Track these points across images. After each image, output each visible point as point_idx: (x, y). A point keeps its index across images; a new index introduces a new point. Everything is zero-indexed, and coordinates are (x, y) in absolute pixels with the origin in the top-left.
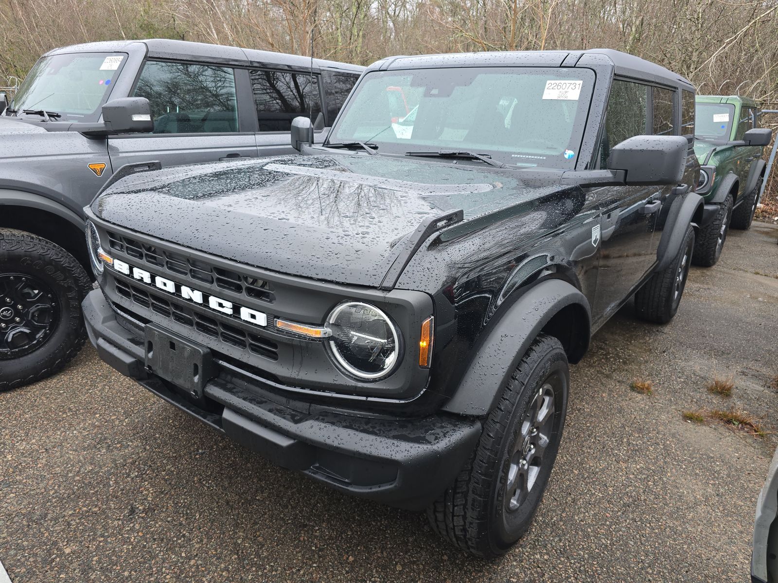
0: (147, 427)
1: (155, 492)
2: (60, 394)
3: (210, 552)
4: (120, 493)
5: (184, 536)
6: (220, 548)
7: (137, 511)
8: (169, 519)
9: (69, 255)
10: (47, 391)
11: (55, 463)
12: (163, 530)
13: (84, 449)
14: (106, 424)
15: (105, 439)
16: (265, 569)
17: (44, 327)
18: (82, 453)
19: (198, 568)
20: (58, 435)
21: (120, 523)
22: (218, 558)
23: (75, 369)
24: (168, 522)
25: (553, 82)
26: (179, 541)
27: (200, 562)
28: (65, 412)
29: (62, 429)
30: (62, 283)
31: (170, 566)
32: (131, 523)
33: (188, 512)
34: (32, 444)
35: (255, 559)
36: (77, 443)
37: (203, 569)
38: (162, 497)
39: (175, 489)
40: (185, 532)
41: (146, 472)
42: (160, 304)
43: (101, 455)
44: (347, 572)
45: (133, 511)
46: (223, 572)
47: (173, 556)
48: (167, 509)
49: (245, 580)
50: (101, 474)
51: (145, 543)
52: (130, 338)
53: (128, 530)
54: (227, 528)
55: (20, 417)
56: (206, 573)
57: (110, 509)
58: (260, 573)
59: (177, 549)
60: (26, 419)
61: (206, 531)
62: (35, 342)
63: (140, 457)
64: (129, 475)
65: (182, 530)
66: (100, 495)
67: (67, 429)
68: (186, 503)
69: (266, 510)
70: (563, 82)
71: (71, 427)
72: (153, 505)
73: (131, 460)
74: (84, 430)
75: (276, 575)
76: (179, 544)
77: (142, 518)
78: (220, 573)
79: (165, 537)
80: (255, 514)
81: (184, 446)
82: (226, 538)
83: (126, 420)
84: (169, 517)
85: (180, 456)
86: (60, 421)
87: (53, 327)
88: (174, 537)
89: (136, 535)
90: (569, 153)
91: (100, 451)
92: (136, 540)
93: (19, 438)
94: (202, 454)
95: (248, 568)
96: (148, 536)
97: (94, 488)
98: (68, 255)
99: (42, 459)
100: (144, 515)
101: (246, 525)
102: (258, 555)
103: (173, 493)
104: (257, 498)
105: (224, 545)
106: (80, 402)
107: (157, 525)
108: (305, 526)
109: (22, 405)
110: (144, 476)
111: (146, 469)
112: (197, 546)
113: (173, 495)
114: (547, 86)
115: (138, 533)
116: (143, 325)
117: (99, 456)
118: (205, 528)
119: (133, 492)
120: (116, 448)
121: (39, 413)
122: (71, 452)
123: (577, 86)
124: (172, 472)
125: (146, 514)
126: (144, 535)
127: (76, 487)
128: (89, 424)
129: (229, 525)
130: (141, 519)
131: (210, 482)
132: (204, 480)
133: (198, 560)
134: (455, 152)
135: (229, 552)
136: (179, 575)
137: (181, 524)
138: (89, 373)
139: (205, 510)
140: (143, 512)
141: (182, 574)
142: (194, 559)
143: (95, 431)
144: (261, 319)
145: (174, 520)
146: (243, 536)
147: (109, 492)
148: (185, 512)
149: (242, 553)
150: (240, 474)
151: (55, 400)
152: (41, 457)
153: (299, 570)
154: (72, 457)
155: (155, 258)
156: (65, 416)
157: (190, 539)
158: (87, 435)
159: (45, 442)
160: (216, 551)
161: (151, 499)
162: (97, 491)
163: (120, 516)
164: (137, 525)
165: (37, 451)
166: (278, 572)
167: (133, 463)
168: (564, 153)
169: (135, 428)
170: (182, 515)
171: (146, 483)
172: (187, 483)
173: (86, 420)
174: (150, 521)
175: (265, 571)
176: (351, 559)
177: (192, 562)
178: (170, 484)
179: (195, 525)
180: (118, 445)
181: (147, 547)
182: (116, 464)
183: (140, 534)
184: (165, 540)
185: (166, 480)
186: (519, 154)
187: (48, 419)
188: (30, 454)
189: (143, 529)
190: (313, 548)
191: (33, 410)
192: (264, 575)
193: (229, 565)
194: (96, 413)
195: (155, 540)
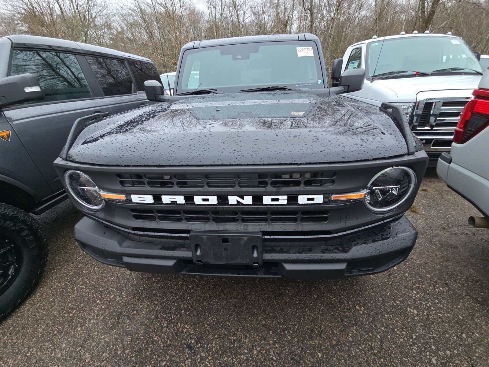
0: (141, 290)
1: (191, 326)
2: (52, 302)
3: (257, 339)
4: (169, 341)
5: (234, 340)
6: (259, 333)
7: (192, 345)
8: (216, 336)
9: (10, 206)
10: (39, 305)
11: (98, 351)
12: (220, 346)
13: (111, 328)
14: (111, 303)
15: (121, 313)
16: (290, 328)
17: (13, 264)
18: (113, 332)
19: (262, 353)
20: (79, 331)
21: (190, 360)
22: (265, 339)
23: (47, 279)
24: (217, 338)
25: (299, 48)
26: (236, 345)
27: (258, 349)
28: (69, 313)
29: (79, 325)
30: (13, 228)
31: (247, 363)
32: (197, 355)
33: (221, 325)
34: (65, 348)
35: (281, 326)
36: (101, 328)
37: (264, 351)
38: (199, 326)
39: (200, 317)
40: (233, 338)
41: (171, 318)
42: (196, 216)
43: (129, 325)
44: (321, 304)
45: (190, 347)
46: (275, 345)
47: (242, 357)
48: (209, 331)
49: (289, 341)
50: (141, 337)
51: (219, 362)
52: (160, 247)
53: (200, 361)
54: (250, 320)
55: (34, 334)
56: (268, 352)
57: (174, 356)
58: (291, 332)
59: (239, 351)
60: (41, 333)
61: (242, 329)
62: (10, 277)
63: (157, 311)
64: (162, 326)
65: (230, 338)
66: (157, 351)
67: (83, 323)
68: (214, 320)
69: (257, 297)
70: (304, 48)
71: (85, 320)
72: (198, 335)
73: (153, 316)
74: (97, 316)
75: (298, 328)
76: (237, 347)
77: (200, 347)
78: (275, 347)
79: (225, 349)
80: (255, 303)
81: (177, 289)
82: (256, 325)
83: (123, 293)
84: (214, 335)
85: (181, 296)
86: (72, 320)
87: (19, 261)
88: (230, 345)
89: (208, 360)
90: (320, 81)
91: (125, 323)
92: (211, 364)
93: (50, 350)
94: (193, 287)
95: (283, 333)
96: (216, 356)
97: (148, 350)
98: (8, 206)
99: (84, 354)
100: (199, 345)
101: (257, 311)
102: (280, 323)
103: (202, 320)
104: (246, 294)
105: (259, 330)
106: (75, 300)
107: (214, 345)
108: (281, 294)
109: (27, 324)
110: (173, 321)
111: (169, 315)
112: (247, 340)
113: (203, 321)
114: (297, 50)
115: (208, 358)
116: (188, 235)
117: (128, 327)
118: (240, 328)
119: (177, 336)
120: (135, 314)
121: (48, 324)
122: (103, 337)
123: (311, 49)
124: (187, 307)
125: (200, 343)
126: (213, 357)
127: (133, 358)
128: (98, 310)
129: (249, 317)
130: (201, 349)
131: (214, 300)
132: (210, 302)
133: (256, 349)
134: (269, 86)
135: (266, 332)
136: (257, 365)
137: (225, 335)
138: (61, 277)
139: (229, 318)
140: (197, 343)
141: (258, 363)
142: (254, 349)
143: (107, 312)
144: (319, 199)
145: (219, 335)
146: (262, 318)
147: (160, 346)
148: (220, 327)
149: (272, 327)
150: (224, 287)
151: (51, 308)
152: (82, 354)
153: (304, 318)
154: (107, 339)
155: (185, 183)
156: (71, 315)
157: (239, 340)
158: (104, 318)
159: (74, 341)
160: (259, 336)
161: (193, 332)
162: (152, 351)
163: (186, 356)
164: (202, 354)
165: (74, 351)
166: (298, 325)
167: (156, 317)
168: (317, 82)
169: (135, 295)
170: (220, 329)
171: (179, 324)
172: (203, 309)
173: (92, 309)
174: (207, 345)
175: (292, 329)
176: (315, 296)
177: (255, 352)
178: (194, 315)
179: (233, 329)
180: (135, 312)
181: (222, 362)
182: (145, 325)
183: (210, 358)
184: (227, 351)
185: (189, 315)
186: (299, 84)
187: (60, 324)
188: (71, 357)
189: (208, 354)
190: (297, 302)
191: (40, 323)
192: (294, 332)
193: (273, 339)
194: (95, 301)
195: (221, 355)
